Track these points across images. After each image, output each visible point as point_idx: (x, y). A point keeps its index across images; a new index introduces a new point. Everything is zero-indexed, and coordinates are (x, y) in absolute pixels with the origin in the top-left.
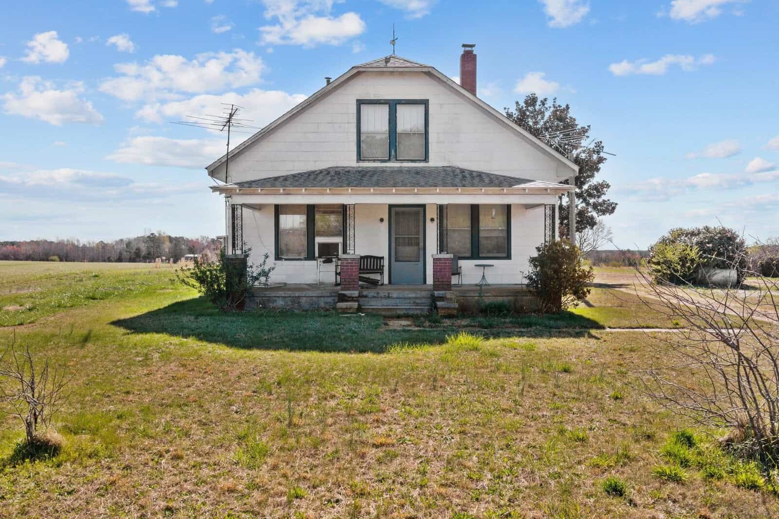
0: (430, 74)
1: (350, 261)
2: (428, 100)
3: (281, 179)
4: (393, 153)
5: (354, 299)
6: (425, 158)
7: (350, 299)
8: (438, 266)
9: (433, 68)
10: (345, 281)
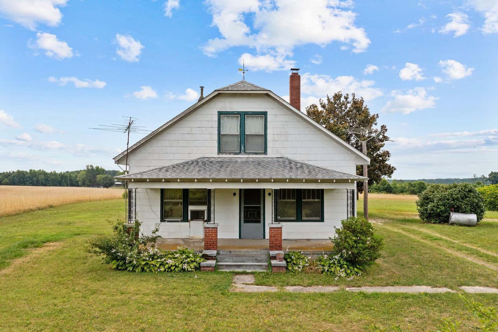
0: (267, 95)
1: (211, 229)
2: (267, 112)
3: (165, 169)
4: (243, 148)
5: (214, 258)
6: (265, 152)
7: (210, 258)
8: (273, 233)
9: (270, 91)
10: (207, 243)
